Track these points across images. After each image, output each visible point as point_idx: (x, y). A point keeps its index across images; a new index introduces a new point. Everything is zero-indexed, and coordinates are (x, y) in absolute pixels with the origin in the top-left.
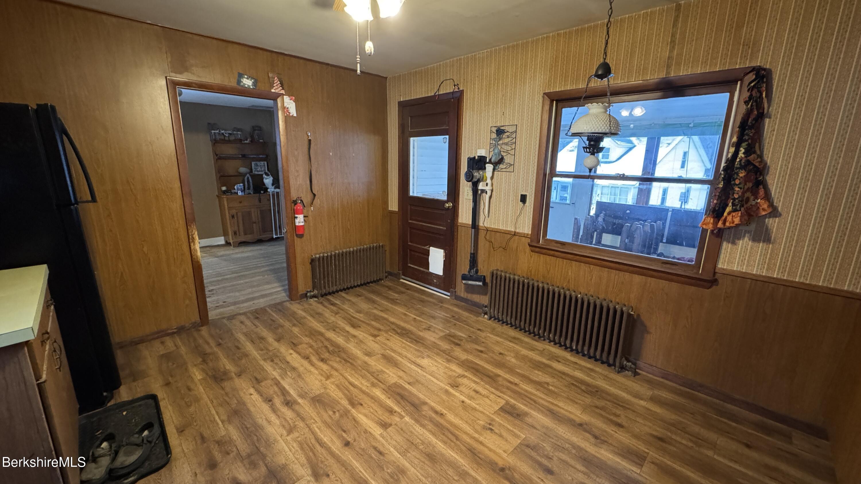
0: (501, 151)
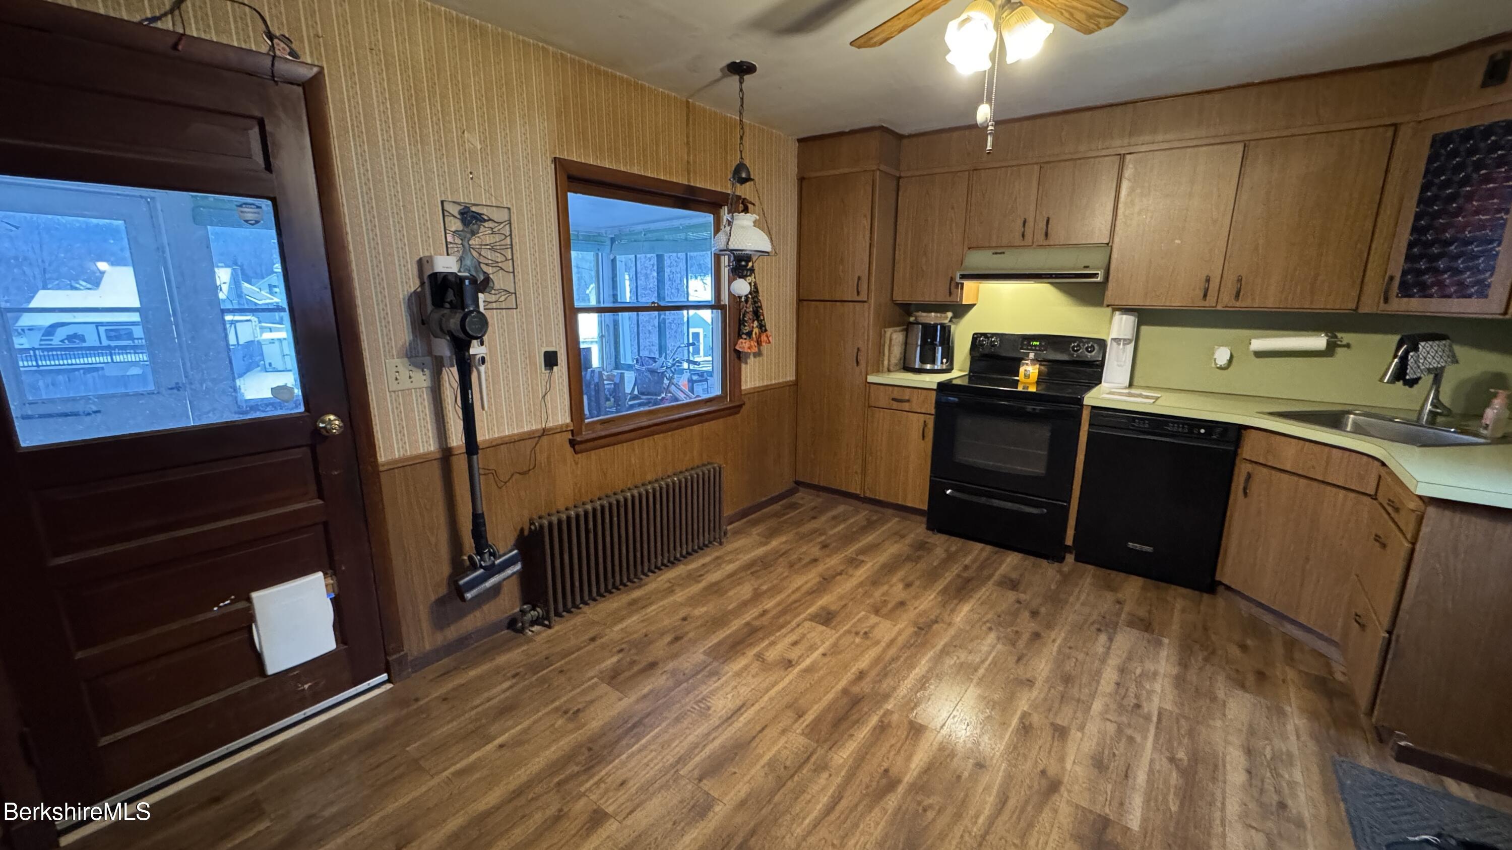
0: (480, 263)
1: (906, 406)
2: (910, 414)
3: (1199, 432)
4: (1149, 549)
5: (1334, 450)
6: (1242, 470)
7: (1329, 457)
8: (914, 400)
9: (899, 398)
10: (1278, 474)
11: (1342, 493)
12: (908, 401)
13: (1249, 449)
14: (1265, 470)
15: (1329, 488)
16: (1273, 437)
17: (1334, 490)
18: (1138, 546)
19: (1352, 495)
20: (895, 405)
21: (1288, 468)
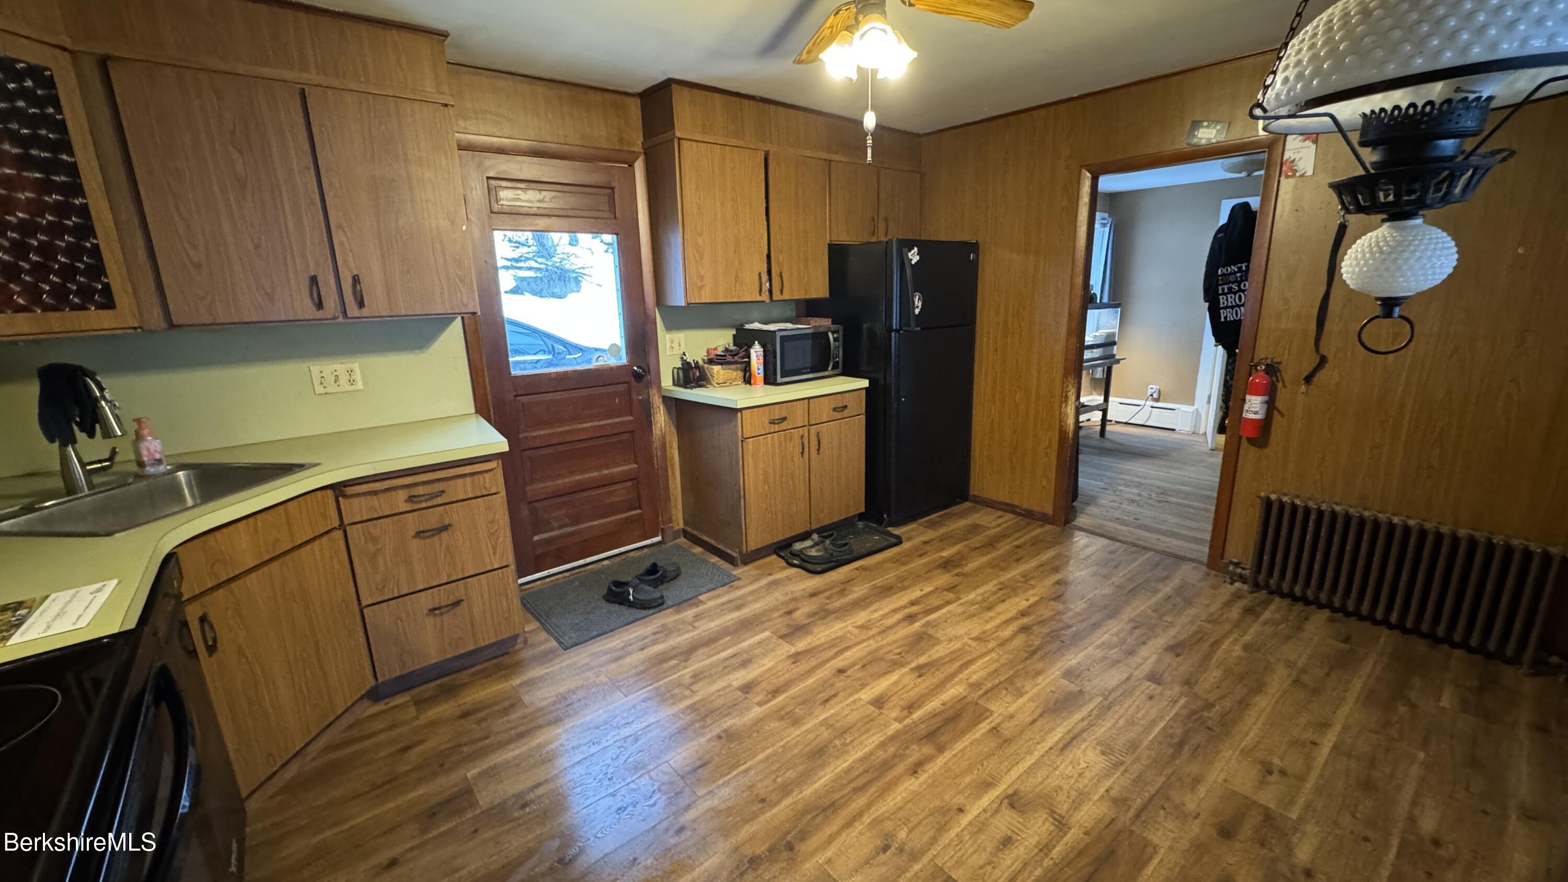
6: (194, 619)
14: (222, 592)
21: (250, 565)
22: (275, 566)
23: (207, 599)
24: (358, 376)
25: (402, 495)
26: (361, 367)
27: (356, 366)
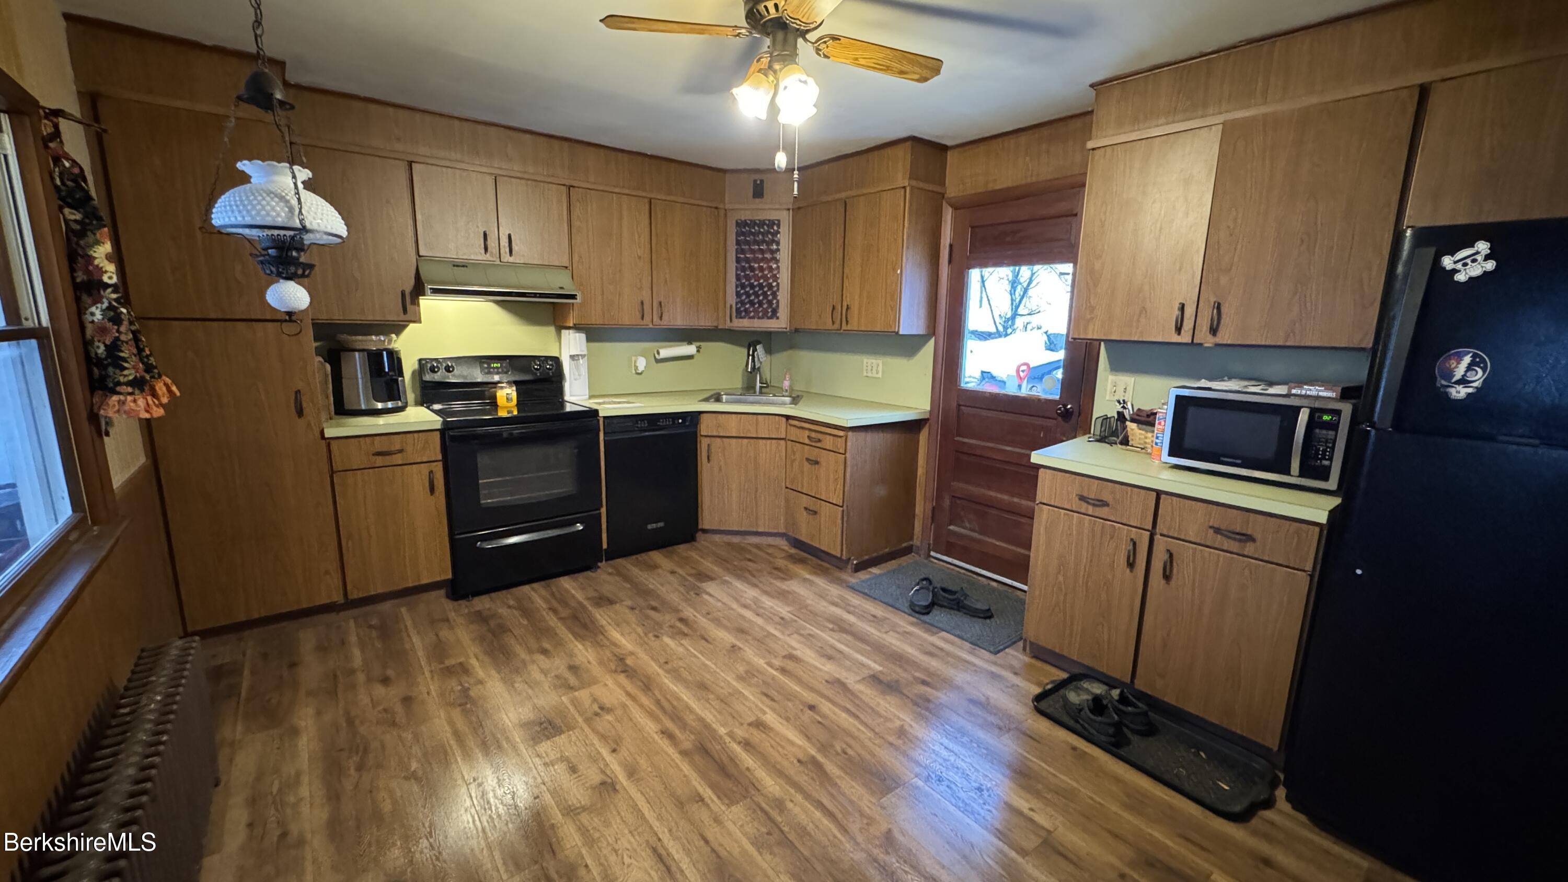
1: (398, 459)
2: (406, 467)
3: (679, 423)
4: (661, 524)
5: (759, 417)
6: (703, 444)
7: (757, 420)
8: (409, 449)
9: (384, 449)
10: (728, 440)
11: (769, 442)
12: (401, 451)
13: (705, 427)
14: (719, 440)
15: (761, 441)
16: (720, 416)
17: (764, 441)
18: (654, 526)
19: (774, 441)
20: (379, 461)
21: (734, 435)
22: (745, 441)
23: (713, 439)
24: (880, 369)
25: (807, 433)
26: (883, 363)
27: (880, 362)
